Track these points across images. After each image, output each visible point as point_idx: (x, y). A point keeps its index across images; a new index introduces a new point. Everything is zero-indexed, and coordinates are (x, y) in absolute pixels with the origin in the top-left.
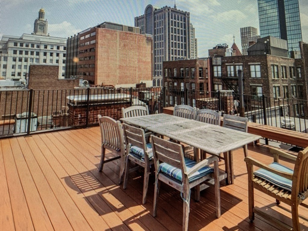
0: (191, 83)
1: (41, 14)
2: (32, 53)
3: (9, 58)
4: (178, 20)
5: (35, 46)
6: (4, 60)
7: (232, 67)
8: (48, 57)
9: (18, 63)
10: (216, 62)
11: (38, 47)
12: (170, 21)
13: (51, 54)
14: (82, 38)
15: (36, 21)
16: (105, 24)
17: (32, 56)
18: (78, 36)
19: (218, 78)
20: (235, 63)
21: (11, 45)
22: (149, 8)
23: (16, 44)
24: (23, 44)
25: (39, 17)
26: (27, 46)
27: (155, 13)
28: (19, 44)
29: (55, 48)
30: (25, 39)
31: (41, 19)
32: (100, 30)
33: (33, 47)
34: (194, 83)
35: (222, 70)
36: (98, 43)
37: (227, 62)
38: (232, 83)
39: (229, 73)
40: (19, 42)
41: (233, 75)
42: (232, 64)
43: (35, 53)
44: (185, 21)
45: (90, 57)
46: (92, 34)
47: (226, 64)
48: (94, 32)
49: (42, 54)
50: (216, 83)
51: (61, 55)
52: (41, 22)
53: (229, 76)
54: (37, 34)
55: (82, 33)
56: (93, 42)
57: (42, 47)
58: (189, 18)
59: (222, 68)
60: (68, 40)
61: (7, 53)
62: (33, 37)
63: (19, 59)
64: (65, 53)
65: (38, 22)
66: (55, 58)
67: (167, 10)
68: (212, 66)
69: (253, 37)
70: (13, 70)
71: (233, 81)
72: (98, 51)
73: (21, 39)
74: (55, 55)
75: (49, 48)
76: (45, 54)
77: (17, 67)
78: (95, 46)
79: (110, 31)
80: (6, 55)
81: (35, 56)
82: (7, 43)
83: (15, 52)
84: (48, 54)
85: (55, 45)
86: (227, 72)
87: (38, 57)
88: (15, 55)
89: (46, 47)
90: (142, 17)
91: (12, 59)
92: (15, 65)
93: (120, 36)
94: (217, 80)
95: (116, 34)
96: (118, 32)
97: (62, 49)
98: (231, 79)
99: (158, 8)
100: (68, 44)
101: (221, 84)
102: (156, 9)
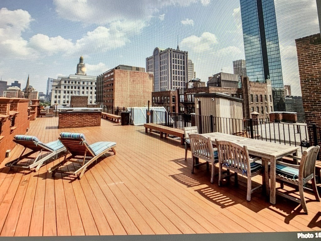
0: (168, 106)
1: (81, 60)
2: (75, 88)
3: (61, 91)
4: (179, 58)
5: (77, 82)
6: (59, 93)
7: (190, 95)
8: (86, 90)
9: (67, 94)
10: (181, 93)
11: (79, 83)
12: (172, 60)
13: (87, 88)
14: (106, 76)
15: (78, 65)
16: (120, 66)
17: (75, 90)
18: (103, 75)
19: (182, 103)
20: (191, 93)
21: (63, 82)
22: (156, 50)
23: (65, 82)
24: (70, 81)
25: (80, 62)
26: (72, 83)
27: (160, 54)
28: (67, 82)
29: (90, 84)
30: (72, 78)
31: (81, 64)
32: (116, 71)
33: (76, 83)
34: (169, 106)
35: (184, 97)
36: (115, 80)
37: (187, 92)
38: (189, 106)
39: (188, 99)
40: (67, 80)
41: (190, 101)
42: (190, 93)
43: (77, 87)
44: (184, 59)
45: (110, 90)
46: (112, 74)
47: (187, 94)
48: (113, 72)
49: (81, 88)
50: (181, 106)
51: (94, 88)
52: (81, 65)
53: (188, 101)
54: (79, 74)
55: (106, 73)
56: (112, 79)
57: (81, 83)
58: (187, 56)
59: (184, 96)
60: (97, 78)
61: (61, 88)
62: (76, 76)
63: (68, 92)
64: (96, 87)
65: (79, 66)
66: (90, 90)
67: (169, 51)
68: (179, 95)
69: (244, 68)
70: (64, 99)
71: (190, 105)
72: (115, 86)
73: (69, 78)
74: (89, 88)
75: (86, 83)
76: (83, 88)
77: (66, 97)
78: (113, 82)
79: (124, 72)
80: (60, 89)
81: (77, 89)
82: (60, 82)
83: (65, 87)
84: (85, 88)
85: (90, 81)
86: (187, 99)
87: (79, 90)
88: (65, 89)
89: (84, 83)
90: (151, 58)
91: (63, 92)
92: (65, 96)
93: (130, 74)
94: (181, 104)
95: (128, 73)
96: (129, 71)
97: (94, 84)
98: (189, 104)
99: (163, 50)
100: (97, 81)
101: (184, 107)
102: (161, 51)
